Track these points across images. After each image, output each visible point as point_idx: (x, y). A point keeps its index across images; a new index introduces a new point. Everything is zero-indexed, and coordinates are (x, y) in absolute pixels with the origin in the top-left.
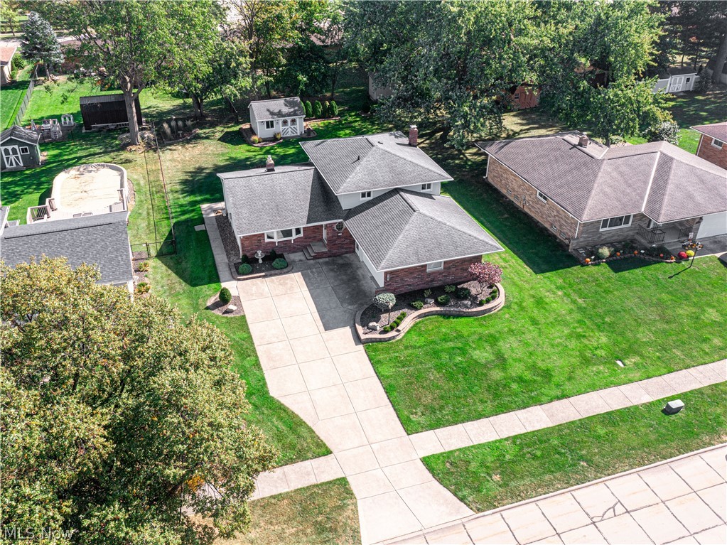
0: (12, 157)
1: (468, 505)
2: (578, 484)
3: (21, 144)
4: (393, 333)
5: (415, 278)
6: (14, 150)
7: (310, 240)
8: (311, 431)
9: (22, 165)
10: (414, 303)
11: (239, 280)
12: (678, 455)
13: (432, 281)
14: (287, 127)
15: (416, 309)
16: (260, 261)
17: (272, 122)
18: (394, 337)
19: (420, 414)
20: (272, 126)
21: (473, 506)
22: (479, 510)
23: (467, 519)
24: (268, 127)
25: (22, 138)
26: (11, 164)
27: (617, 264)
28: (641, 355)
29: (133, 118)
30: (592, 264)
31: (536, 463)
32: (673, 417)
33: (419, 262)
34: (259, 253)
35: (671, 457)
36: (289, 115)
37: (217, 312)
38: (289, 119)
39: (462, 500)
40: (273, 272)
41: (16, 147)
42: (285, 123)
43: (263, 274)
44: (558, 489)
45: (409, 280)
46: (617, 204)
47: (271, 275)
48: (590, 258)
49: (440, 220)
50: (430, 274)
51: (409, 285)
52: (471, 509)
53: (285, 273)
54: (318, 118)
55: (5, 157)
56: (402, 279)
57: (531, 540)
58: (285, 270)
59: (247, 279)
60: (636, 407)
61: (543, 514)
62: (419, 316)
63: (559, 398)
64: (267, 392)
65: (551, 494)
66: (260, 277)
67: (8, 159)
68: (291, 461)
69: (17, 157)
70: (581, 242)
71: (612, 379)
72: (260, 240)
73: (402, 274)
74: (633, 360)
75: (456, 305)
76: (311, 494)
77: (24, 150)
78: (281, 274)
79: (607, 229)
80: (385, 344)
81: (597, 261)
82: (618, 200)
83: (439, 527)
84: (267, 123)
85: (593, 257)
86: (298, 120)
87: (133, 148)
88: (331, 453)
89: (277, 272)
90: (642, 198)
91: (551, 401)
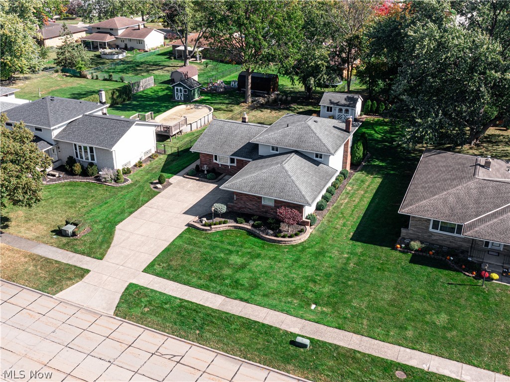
0: (179, 94)
1: (116, 310)
2: (178, 336)
3: (184, 87)
4: (209, 228)
5: (253, 205)
6: (181, 89)
8: (108, 248)
9: (183, 99)
10: (238, 218)
11: (184, 177)
12: (256, 362)
13: (266, 212)
14: (341, 114)
15: (237, 222)
16: (206, 172)
17: (331, 108)
18: (206, 230)
19: (161, 267)
20: (331, 111)
21: (118, 312)
22: (116, 315)
23: (106, 315)
24: (328, 111)
25: (185, 84)
26: (178, 98)
27: (418, 258)
28: (335, 311)
29: (248, 86)
30: (400, 250)
31: (174, 316)
32: (292, 348)
34: (205, 166)
35: (249, 360)
36: (344, 105)
37: (152, 186)
38: (344, 109)
39: (117, 307)
40: (203, 179)
41: (182, 88)
42: (340, 110)
43: (198, 178)
44: (165, 332)
45: (249, 204)
46: (447, 211)
47: (202, 181)
48: (401, 246)
49: (290, 173)
50: (264, 206)
51: (250, 209)
52: (115, 312)
53: (209, 183)
54: (380, 115)
55: (176, 93)
56: (244, 203)
57: (115, 339)
58: (210, 181)
59: (188, 178)
60: (278, 329)
61: (140, 335)
62: (235, 227)
63: (242, 300)
64: (117, 225)
65: (158, 331)
66: (195, 179)
67: (177, 94)
68: (83, 254)
69: (181, 94)
70: (411, 234)
71: (292, 310)
72: (210, 160)
73: (244, 198)
74: (324, 309)
75: (263, 232)
76: (69, 268)
77: (185, 91)
78: (207, 182)
79: (438, 231)
80: (197, 231)
81: (406, 250)
82: (452, 209)
84: (328, 107)
85: (403, 246)
86: (350, 110)
87: (243, 104)
88: (102, 260)
89: (206, 180)
90: (476, 216)
91: (235, 299)
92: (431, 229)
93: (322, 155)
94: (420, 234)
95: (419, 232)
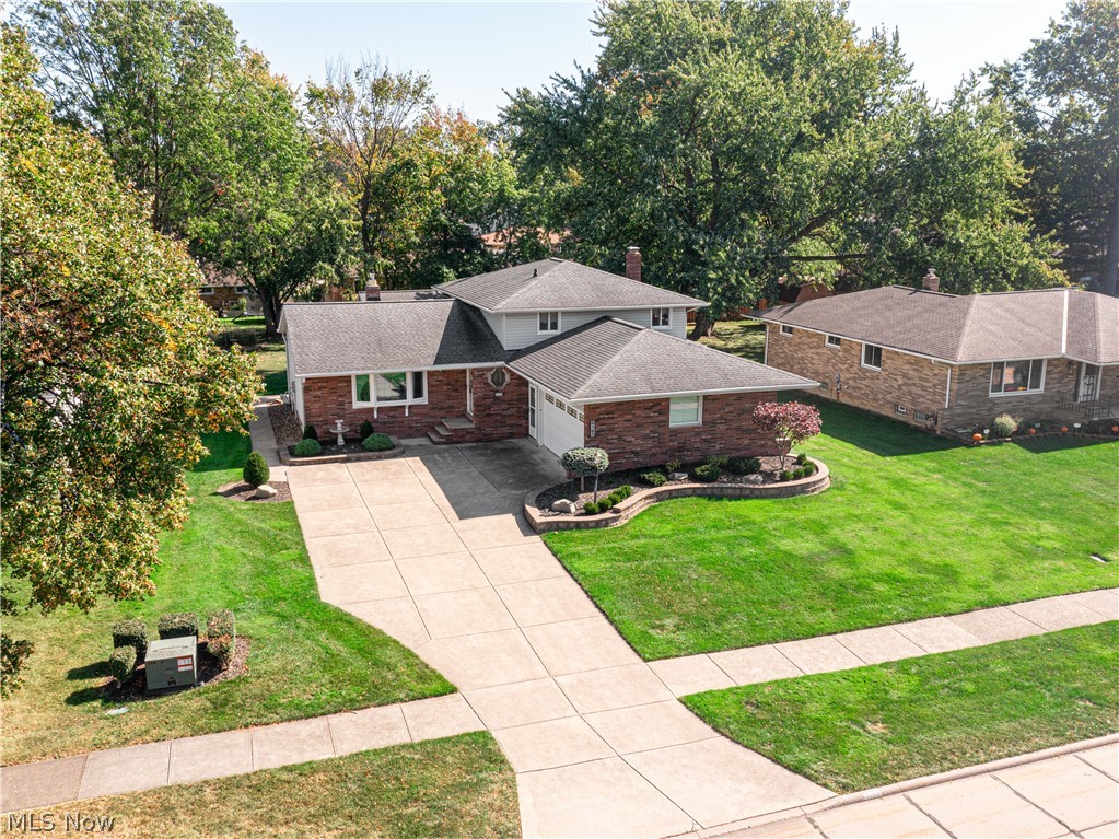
1: (814, 779)
2: (1087, 737)
4: (608, 515)
5: (646, 437)
7: (442, 413)
8: (408, 654)
10: (646, 477)
11: (292, 465)
13: (681, 448)
15: (651, 485)
16: (341, 441)
19: (672, 628)
21: (829, 779)
22: (845, 788)
23: (816, 807)
30: (987, 443)
31: (968, 703)
33: (654, 391)
34: (339, 422)
37: (236, 499)
39: (796, 770)
40: (363, 455)
43: (344, 456)
44: (1042, 747)
47: (359, 459)
48: (982, 433)
51: (636, 453)
52: (825, 786)
53: (386, 458)
59: (309, 463)
61: (1017, 794)
62: (655, 497)
63: (986, 606)
64: (317, 596)
65: (1026, 757)
66: (336, 461)
68: (352, 705)
70: (959, 415)
71: (1092, 578)
72: (342, 403)
73: (621, 424)
75: (734, 482)
76: (392, 762)
78: (379, 458)
79: (1003, 394)
80: (588, 533)
81: (995, 439)
82: (1014, 339)
83: (745, 825)
85: (987, 431)
88: (454, 690)
89: (370, 454)
90: (1058, 340)
91: (971, 610)
92: (992, 395)
93: (668, 309)
94: (974, 411)
95: (972, 407)
